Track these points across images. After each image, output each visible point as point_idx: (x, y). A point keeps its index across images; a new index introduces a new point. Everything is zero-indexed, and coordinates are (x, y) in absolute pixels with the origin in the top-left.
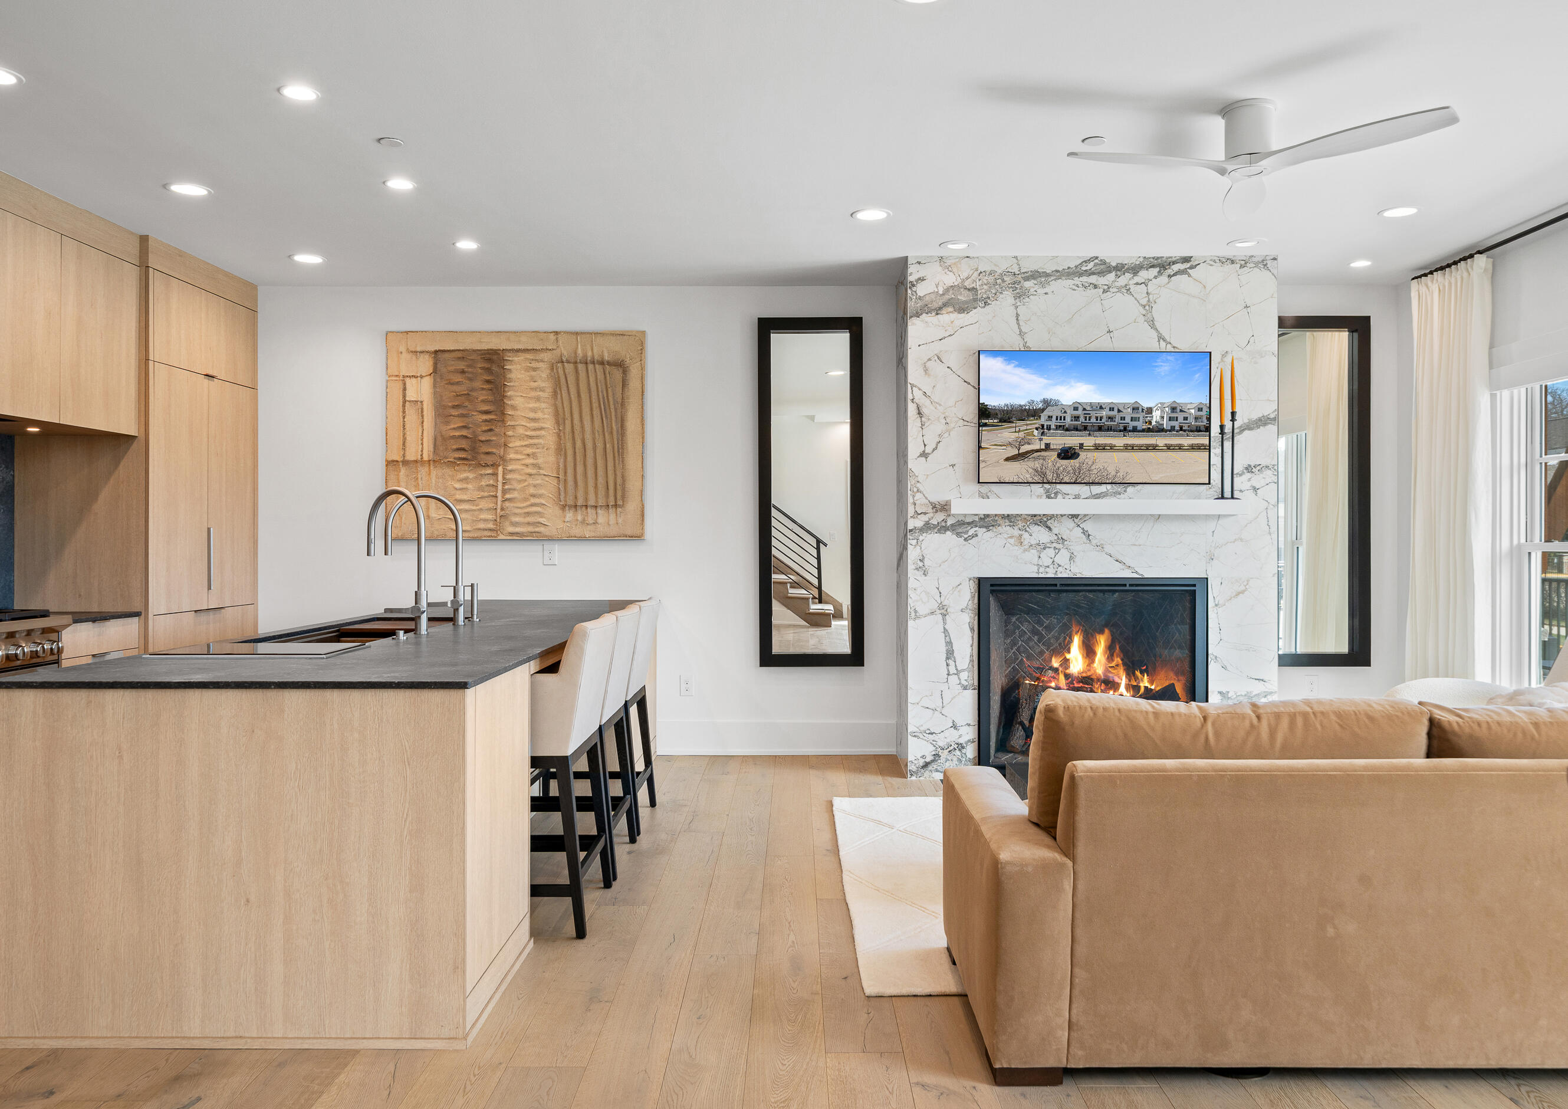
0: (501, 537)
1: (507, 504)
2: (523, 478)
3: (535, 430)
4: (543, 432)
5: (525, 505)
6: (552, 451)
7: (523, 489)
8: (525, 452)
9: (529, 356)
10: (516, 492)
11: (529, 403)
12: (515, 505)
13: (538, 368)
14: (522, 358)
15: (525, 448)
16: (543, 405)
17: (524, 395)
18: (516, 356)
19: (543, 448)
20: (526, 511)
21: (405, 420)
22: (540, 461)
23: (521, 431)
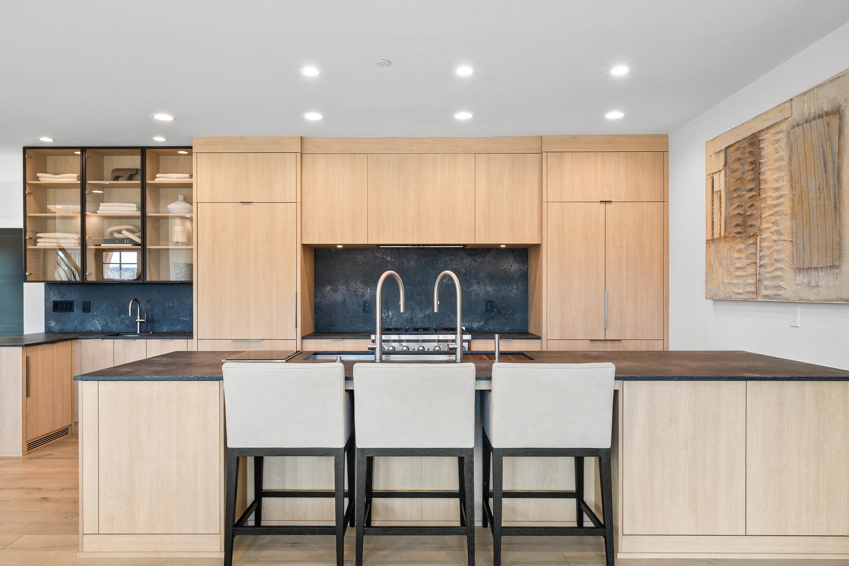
0: (759, 299)
1: (762, 270)
2: (770, 245)
3: (778, 198)
4: (782, 200)
5: (771, 269)
6: (788, 217)
7: (771, 256)
8: (772, 221)
9: (773, 131)
10: (767, 258)
11: (774, 174)
12: (766, 270)
13: (780, 139)
14: (770, 134)
15: (772, 217)
16: (782, 174)
17: (771, 168)
18: (767, 134)
19: (782, 214)
20: (772, 275)
21: (714, 207)
22: (780, 227)
23: (769, 201)
